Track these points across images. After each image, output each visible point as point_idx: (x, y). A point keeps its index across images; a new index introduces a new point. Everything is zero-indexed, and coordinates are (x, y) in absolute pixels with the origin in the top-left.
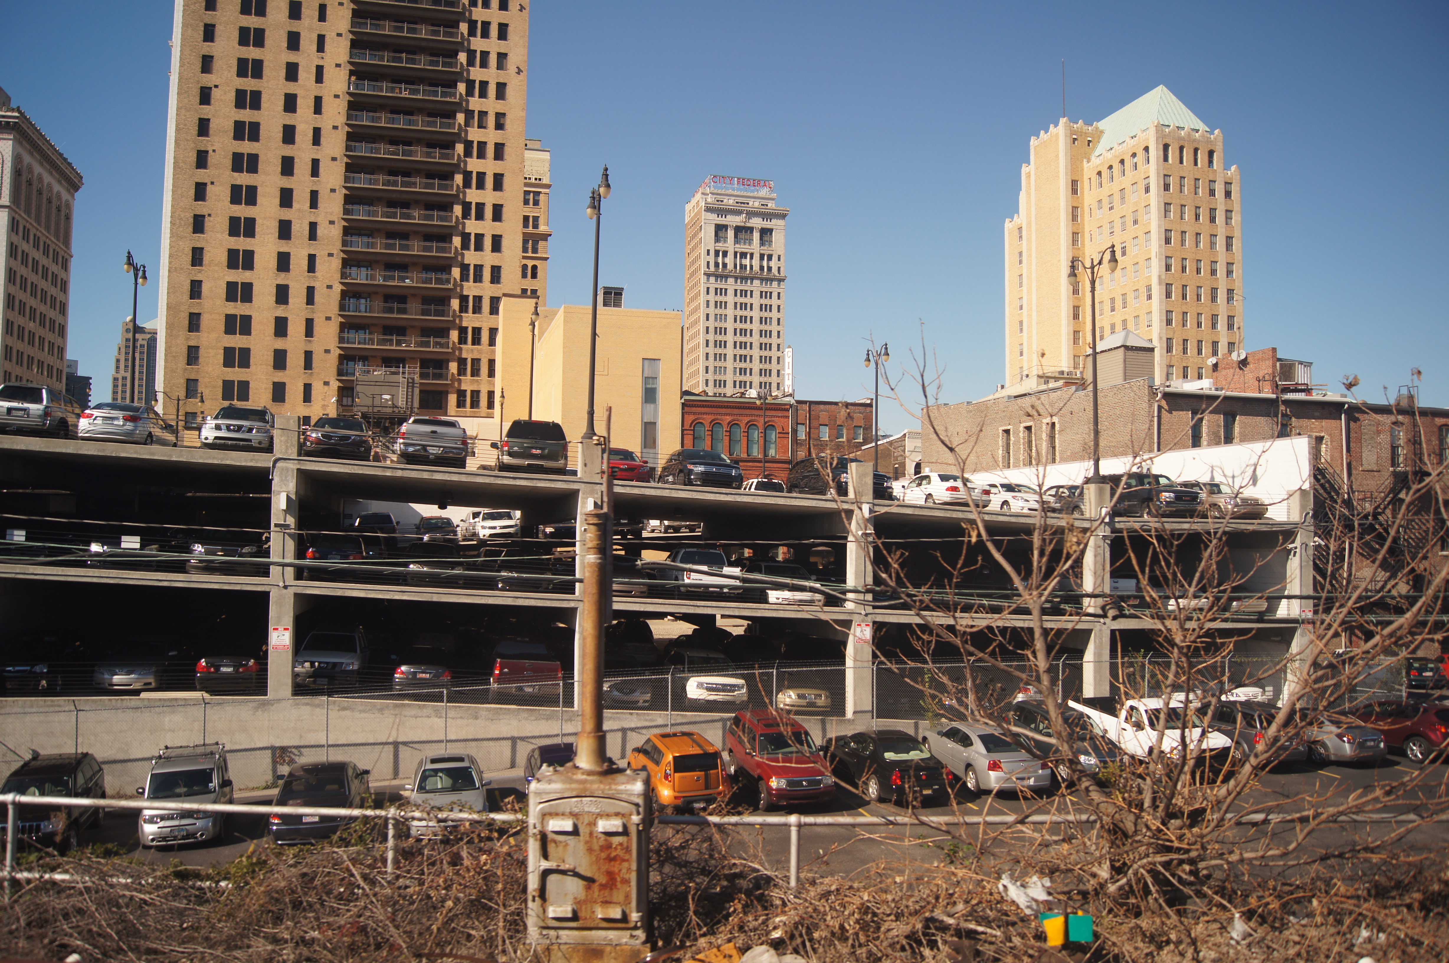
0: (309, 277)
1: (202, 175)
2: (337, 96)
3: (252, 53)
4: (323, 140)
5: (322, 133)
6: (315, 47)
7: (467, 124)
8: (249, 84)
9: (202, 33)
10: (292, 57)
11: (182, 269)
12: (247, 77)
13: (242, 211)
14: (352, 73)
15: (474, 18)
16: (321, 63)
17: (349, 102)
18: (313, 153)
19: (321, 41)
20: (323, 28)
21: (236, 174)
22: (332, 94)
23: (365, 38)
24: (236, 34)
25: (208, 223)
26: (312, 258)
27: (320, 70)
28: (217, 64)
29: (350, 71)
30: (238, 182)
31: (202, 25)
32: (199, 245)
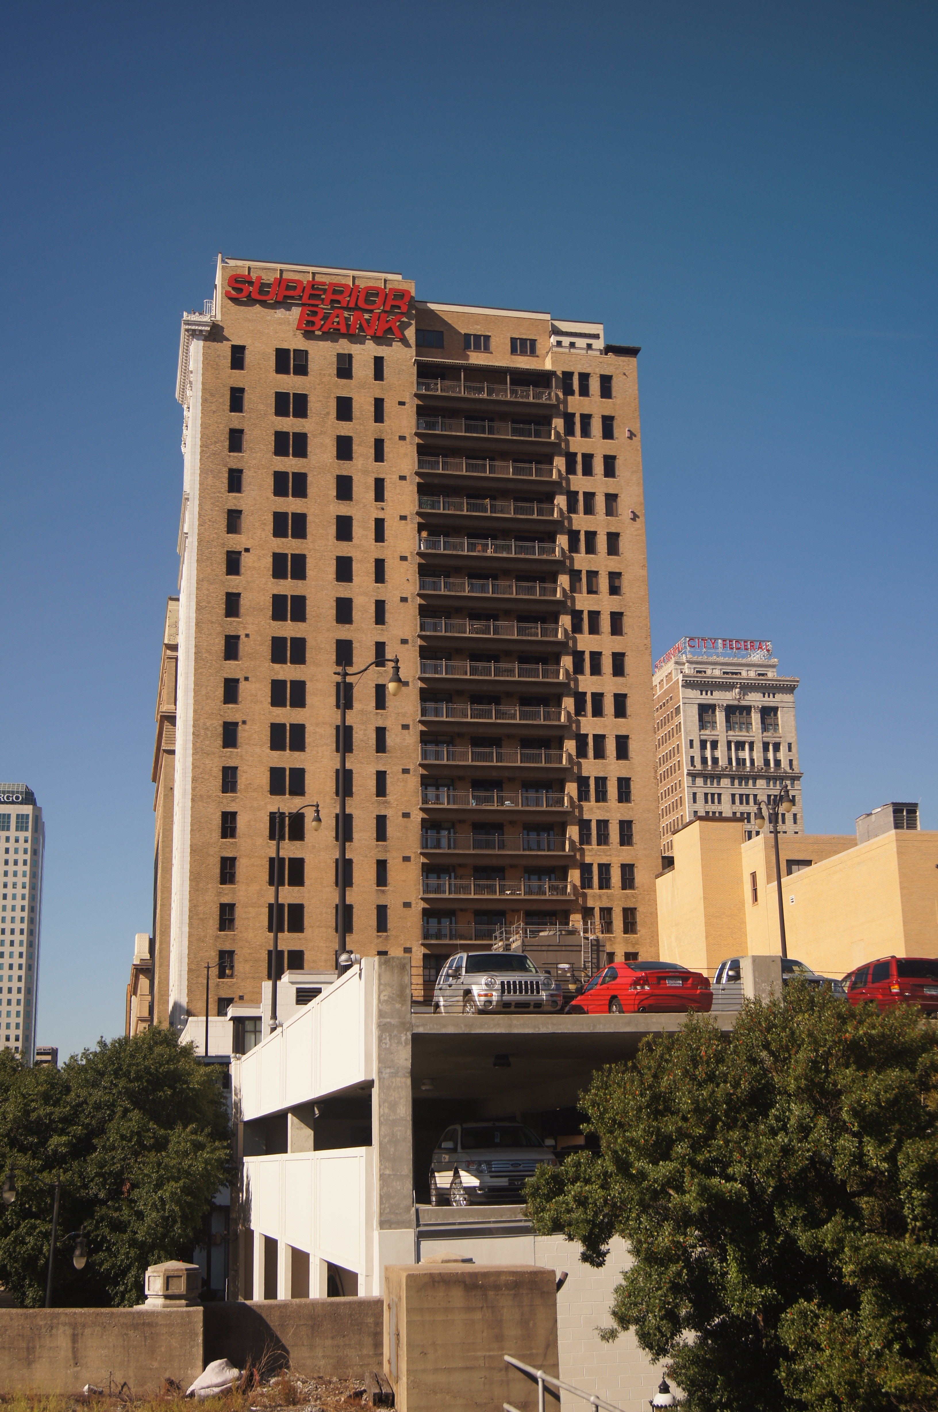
0: (379, 802)
1: (232, 669)
2: (403, 558)
3: (291, 505)
4: (388, 616)
5: (387, 607)
6: (372, 495)
7: (573, 589)
8: (289, 546)
9: (226, 481)
10: (344, 509)
11: (209, 797)
12: (286, 536)
13: (287, 715)
14: (421, 527)
15: (572, 450)
16: (381, 516)
17: (420, 565)
18: (377, 634)
19: (379, 487)
20: (382, 470)
21: (277, 666)
22: (397, 556)
23: (436, 481)
24: (270, 481)
25: (242, 733)
26: (381, 777)
27: (380, 524)
28: (246, 521)
29: (419, 524)
30: (280, 677)
31: (225, 470)
32: (231, 764)
